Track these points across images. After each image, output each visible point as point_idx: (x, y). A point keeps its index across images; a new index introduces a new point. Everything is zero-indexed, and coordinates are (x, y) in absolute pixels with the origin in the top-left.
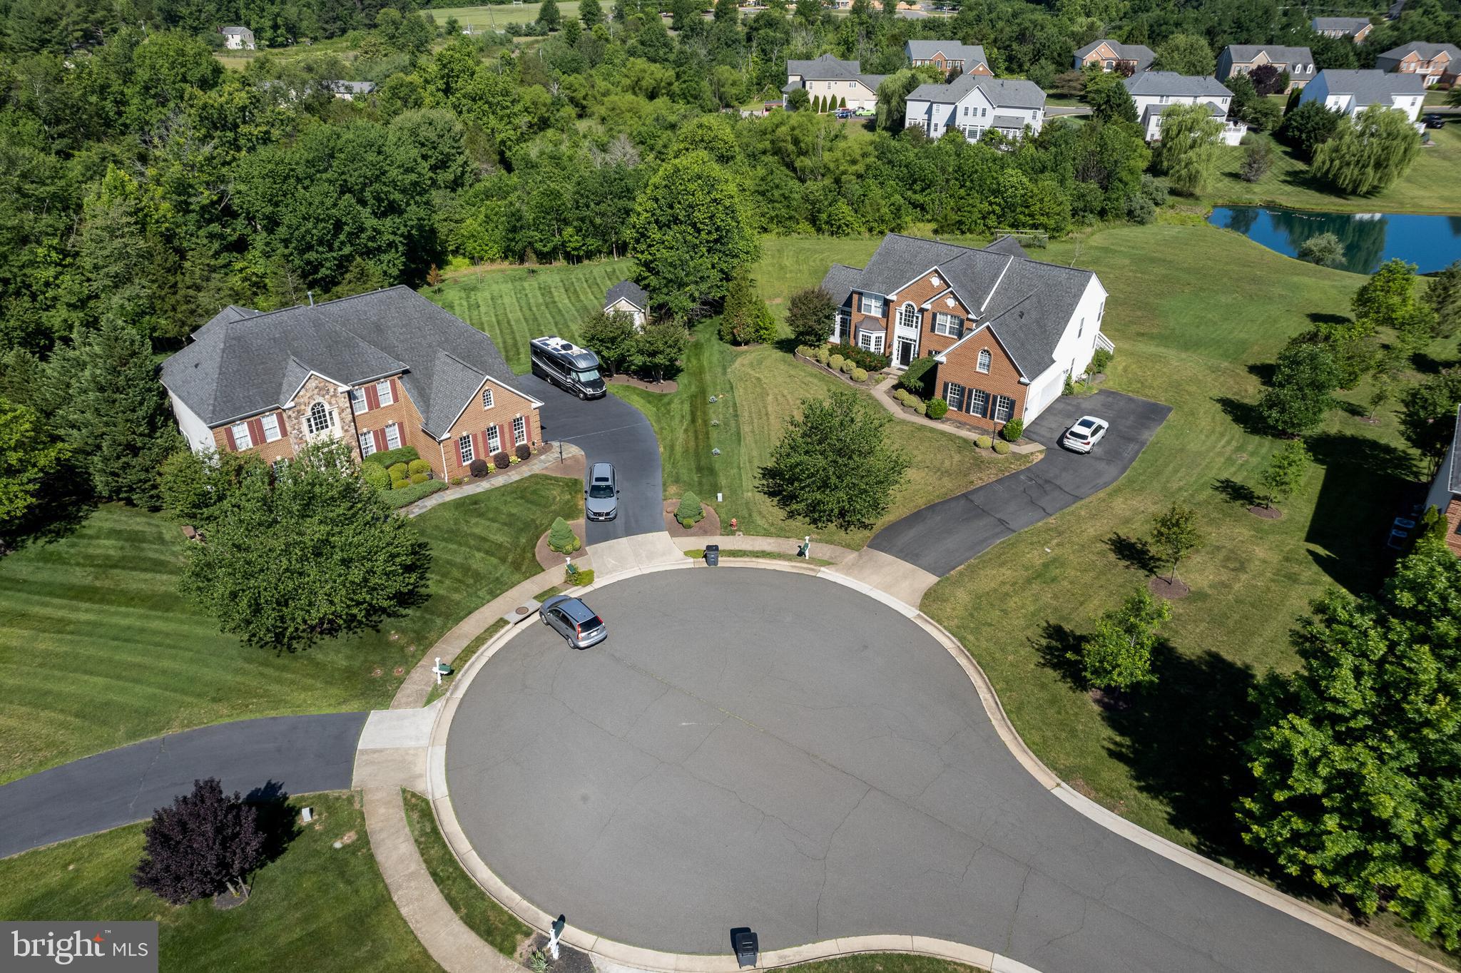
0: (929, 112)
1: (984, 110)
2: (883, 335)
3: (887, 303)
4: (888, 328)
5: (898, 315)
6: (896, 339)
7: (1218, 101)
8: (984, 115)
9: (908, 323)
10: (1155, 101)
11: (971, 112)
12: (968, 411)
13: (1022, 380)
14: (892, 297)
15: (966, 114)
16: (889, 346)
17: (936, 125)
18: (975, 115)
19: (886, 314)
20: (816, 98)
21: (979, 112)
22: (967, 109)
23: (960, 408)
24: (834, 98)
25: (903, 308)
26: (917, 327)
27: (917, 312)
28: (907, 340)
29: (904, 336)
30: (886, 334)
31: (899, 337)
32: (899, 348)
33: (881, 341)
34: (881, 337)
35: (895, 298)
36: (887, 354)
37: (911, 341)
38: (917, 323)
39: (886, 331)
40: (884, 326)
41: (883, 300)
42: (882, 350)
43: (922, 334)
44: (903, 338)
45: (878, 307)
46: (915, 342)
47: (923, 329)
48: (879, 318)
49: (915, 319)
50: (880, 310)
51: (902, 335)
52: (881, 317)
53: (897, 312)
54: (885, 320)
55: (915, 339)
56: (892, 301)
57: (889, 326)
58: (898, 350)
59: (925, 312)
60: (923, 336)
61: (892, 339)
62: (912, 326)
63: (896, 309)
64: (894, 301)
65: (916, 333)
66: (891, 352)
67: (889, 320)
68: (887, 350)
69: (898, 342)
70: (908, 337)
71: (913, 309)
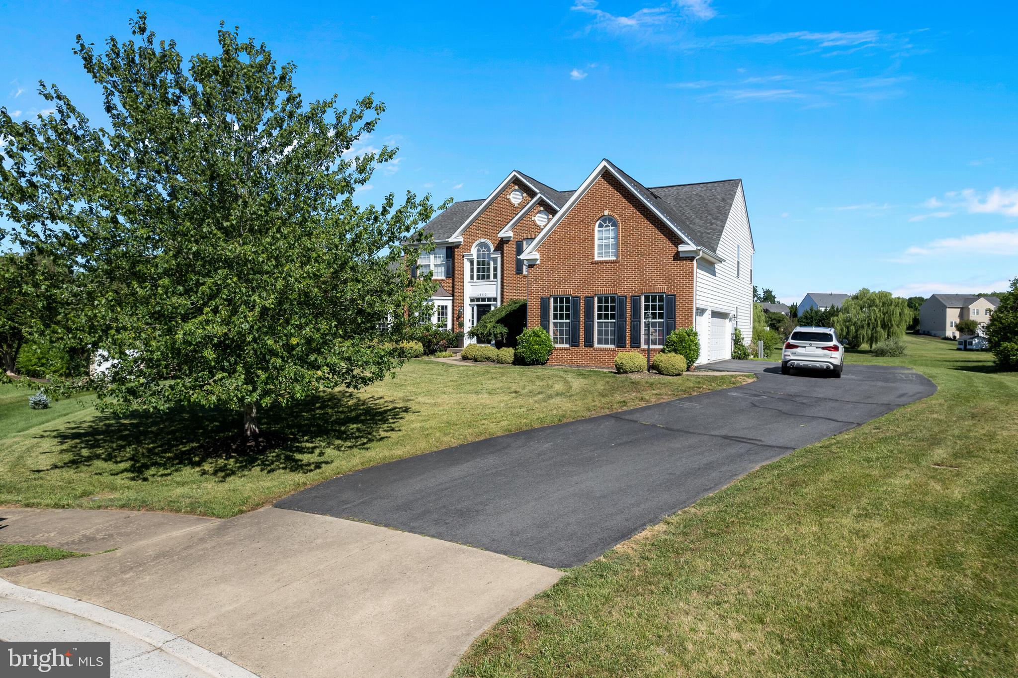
2: (449, 304)
3: (451, 251)
4: (455, 292)
5: (467, 265)
6: (467, 301)
9: (483, 274)
12: (589, 343)
13: (682, 248)
14: (456, 238)
16: (458, 317)
19: (451, 272)
23: (574, 342)
25: (474, 251)
26: (495, 276)
27: (494, 251)
28: (484, 300)
29: (479, 296)
30: (453, 301)
31: (472, 300)
32: (473, 318)
33: (446, 314)
34: (446, 307)
35: (461, 239)
36: (457, 330)
37: (489, 299)
38: (495, 269)
39: (453, 296)
40: (450, 289)
41: (445, 250)
42: (449, 327)
43: (505, 281)
44: (478, 300)
45: (440, 265)
46: (495, 299)
47: (505, 272)
48: (442, 280)
49: (492, 263)
50: (443, 269)
51: (475, 296)
52: (443, 278)
53: (466, 261)
54: (450, 280)
55: (495, 296)
56: (457, 245)
57: (456, 286)
58: (473, 321)
59: (505, 246)
60: (505, 284)
61: (462, 305)
62: (488, 277)
63: (463, 257)
64: (460, 245)
65: (495, 286)
66: (461, 325)
67: (456, 278)
68: (455, 324)
69: (470, 308)
70: (484, 296)
71: (489, 250)
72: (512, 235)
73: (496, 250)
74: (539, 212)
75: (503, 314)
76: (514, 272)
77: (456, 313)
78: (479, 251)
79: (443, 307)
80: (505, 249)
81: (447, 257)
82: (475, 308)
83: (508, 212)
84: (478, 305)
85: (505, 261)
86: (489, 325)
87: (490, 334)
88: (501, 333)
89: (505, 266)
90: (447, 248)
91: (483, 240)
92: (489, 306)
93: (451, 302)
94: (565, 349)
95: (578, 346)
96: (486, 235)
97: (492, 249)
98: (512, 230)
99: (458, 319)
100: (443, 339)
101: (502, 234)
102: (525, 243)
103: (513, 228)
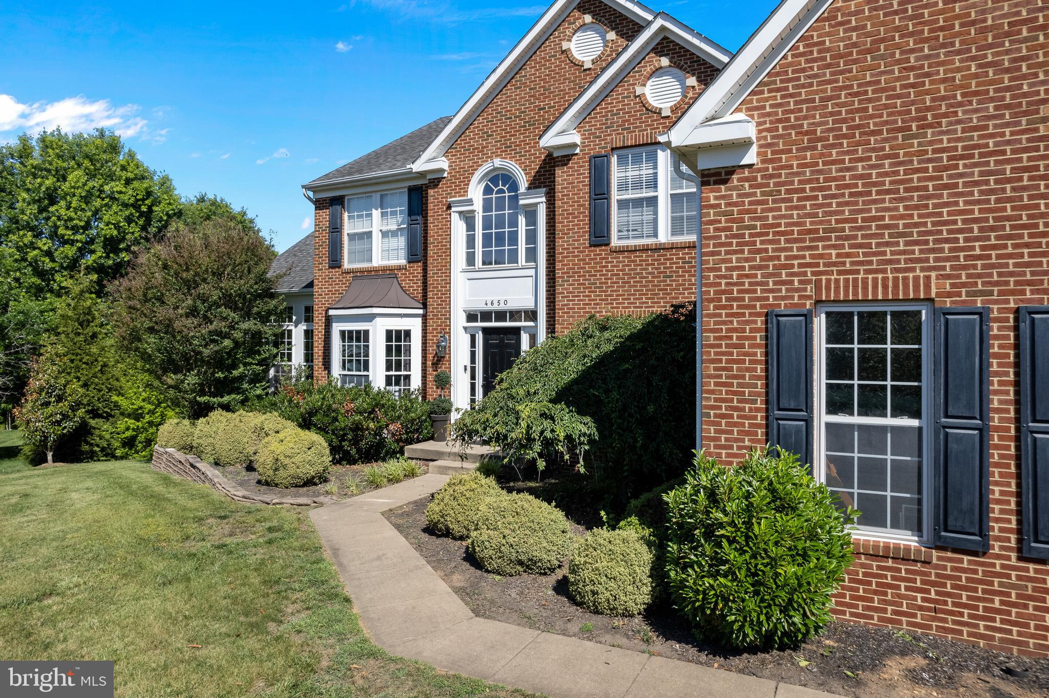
2: (415, 326)
3: (419, 196)
4: (429, 297)
5: (458, 228)
6: (458, 321)
9: (498, 250)
14: (432, 160)
16: (437, 361)
19: (421, 248)
25: (476, 192)
26: (532, 255)
27: (529, 188)
28: (501, 316)
29: (489, 307)
30: (424, 317)
31: (471, 317)
32: (473, 360)
33: (408, 350)
34: (408, 333)
35: (443, 164)
36: (433, 393)
37: (515, 315)
38: (531, 237)
39: (425, 306)
40: (416, 288)
41: (405, 198)
42: (416, 382)
43: (558, 265)
44: (486, 316)
45: (394, 233)
46: (532, 315)
47: (559, 242)
48: (400, 268)
49: (522, 220)
50: (401, 242)
51: (479, 305)
52: (403, 262)
53: (455, 217)
54: (418, 268)
55: (530, 305)
56: (434, 180)
57: (430, 281)
58: (473, 370)
59: (558, 172)
60: (559, 273)
61: (445, 331)
62: (514, 258)
63: (449, 207)
64: (440, 180)
65: (530, 282)
66: (444, 382)
67: (430, 260)
68: (430, 378)
69: (467, 338)
70: (502, 307)
71: (514, 187)
72: (576, 138)
73: (534, 185)
74: (658, 72)
75: (573, 367)
76: (585, 240)
77: (431, 350)
78: (487, 191)
79: (398, 332)
80: (558, 180)
81: (410, 213)
82: (480, 337)
83: (566, 86)
84: (485, 331)
85: (559, 211)
86: (526, 410)
87: (530, 440)
88: (569, 437)
89: (559, 226)
90: (411, 190)
91: (497, 162)
92: (517, 331)
93: (419, 321)
94: (902, 556)
95: (980, 550)
96: (506, 150)
97: (523, 186)
98: (578, 127)
99: (436, 365)
100: (393, 421)
101: (550, 140)
102: (614, 160)
103: (581, 122)
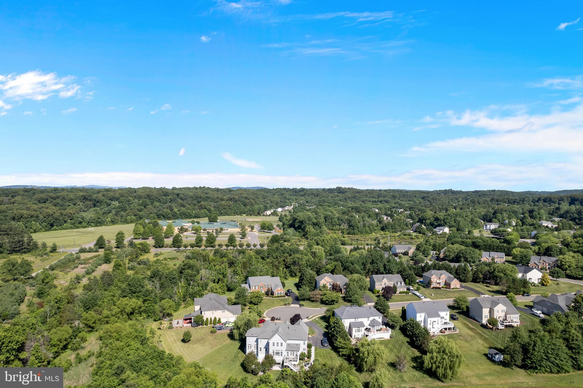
0: (257, 341)
1: (282, 343)
7: (377, 318)
8: (282, 345)
10: (353, 320)
11: (276, 344)
15: (274, 345)
17: (261, 348)
18: (278, 346)
20: (207, 319)
21: (280, 344)
22: (274, 343)
24: (215, 318)
